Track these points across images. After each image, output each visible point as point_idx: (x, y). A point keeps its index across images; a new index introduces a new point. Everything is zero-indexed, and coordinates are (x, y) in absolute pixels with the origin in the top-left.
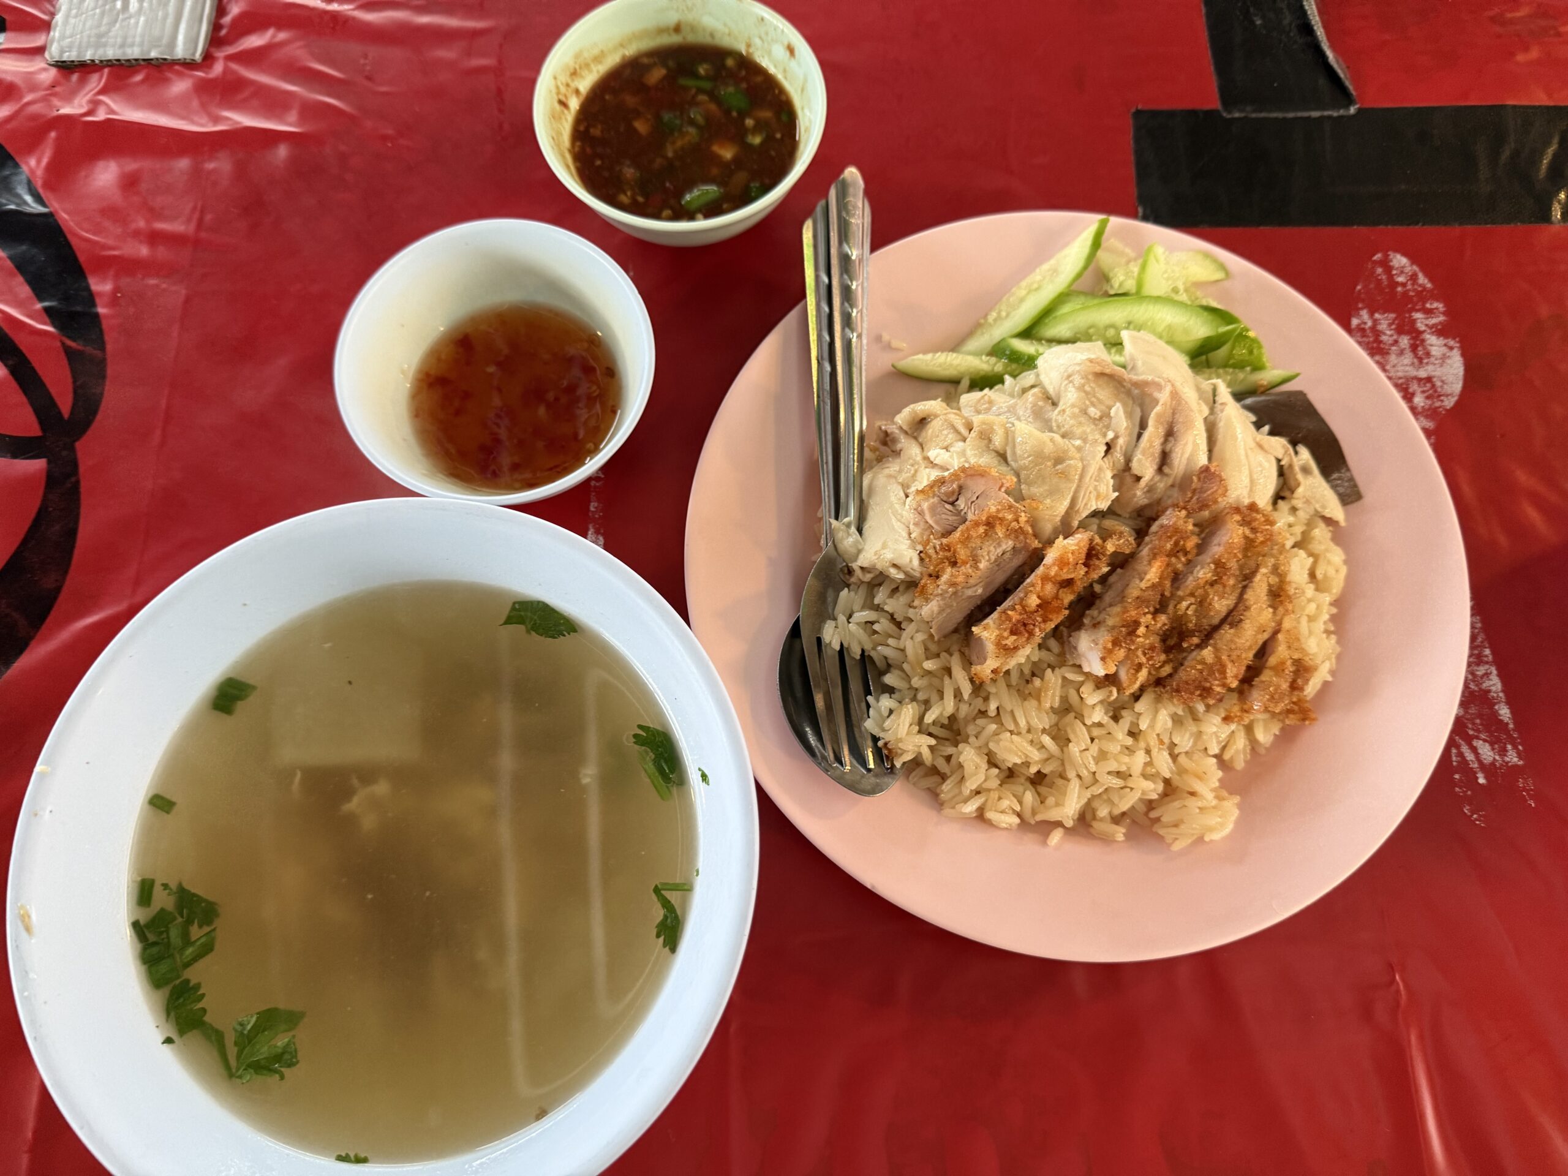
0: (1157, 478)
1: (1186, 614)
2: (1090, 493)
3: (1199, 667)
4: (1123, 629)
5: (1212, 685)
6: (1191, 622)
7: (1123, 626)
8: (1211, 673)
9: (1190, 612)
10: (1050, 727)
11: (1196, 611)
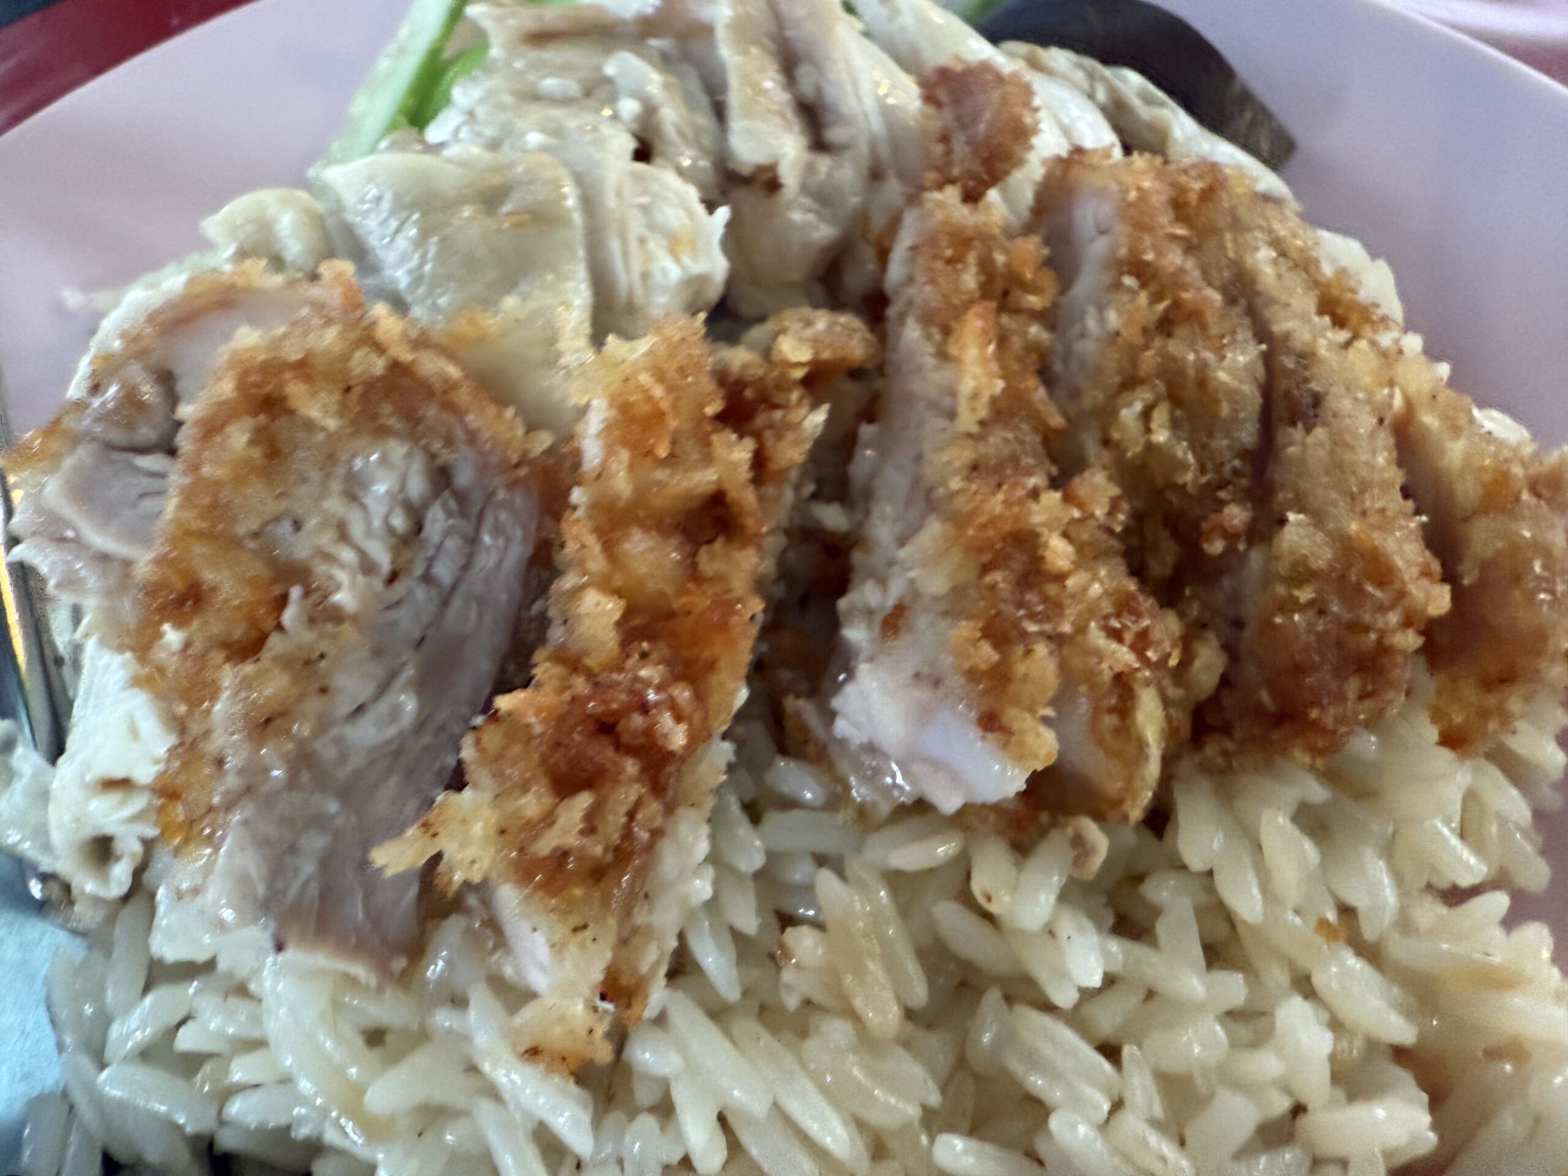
0: (824, 163)
1: (1150, 447)
2: (642, 241)
3: (1305, 595)
4: (997, 577)
5: (1382, 634)
6: (1183, 466)
7: (985, 569)
8: (1353, 594)
9: (1161, 436)
10: (943, 1090)
11: (1175, 425)
